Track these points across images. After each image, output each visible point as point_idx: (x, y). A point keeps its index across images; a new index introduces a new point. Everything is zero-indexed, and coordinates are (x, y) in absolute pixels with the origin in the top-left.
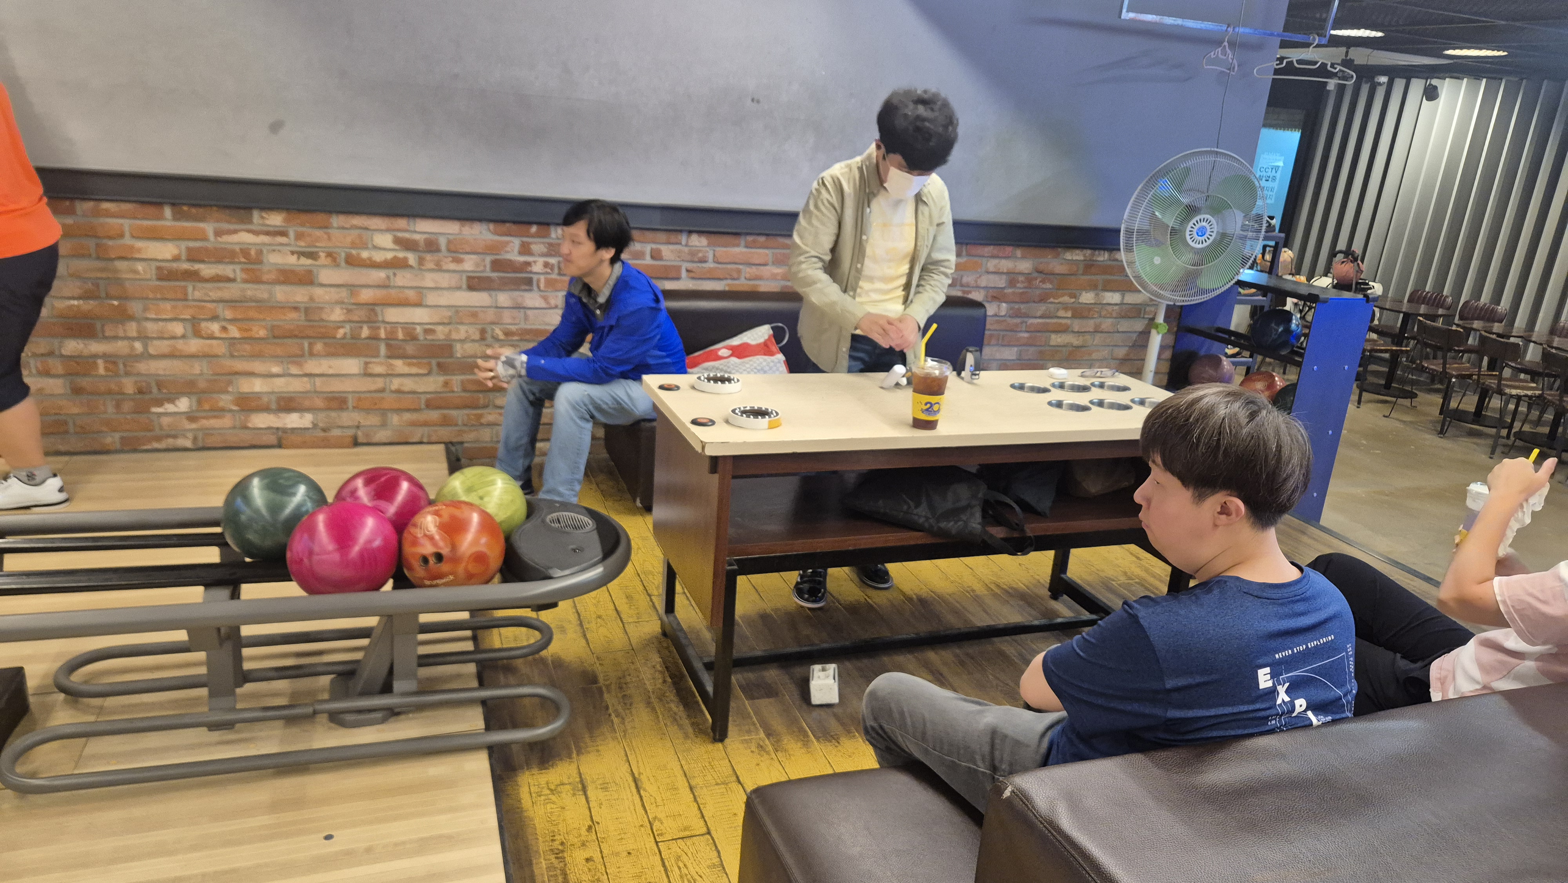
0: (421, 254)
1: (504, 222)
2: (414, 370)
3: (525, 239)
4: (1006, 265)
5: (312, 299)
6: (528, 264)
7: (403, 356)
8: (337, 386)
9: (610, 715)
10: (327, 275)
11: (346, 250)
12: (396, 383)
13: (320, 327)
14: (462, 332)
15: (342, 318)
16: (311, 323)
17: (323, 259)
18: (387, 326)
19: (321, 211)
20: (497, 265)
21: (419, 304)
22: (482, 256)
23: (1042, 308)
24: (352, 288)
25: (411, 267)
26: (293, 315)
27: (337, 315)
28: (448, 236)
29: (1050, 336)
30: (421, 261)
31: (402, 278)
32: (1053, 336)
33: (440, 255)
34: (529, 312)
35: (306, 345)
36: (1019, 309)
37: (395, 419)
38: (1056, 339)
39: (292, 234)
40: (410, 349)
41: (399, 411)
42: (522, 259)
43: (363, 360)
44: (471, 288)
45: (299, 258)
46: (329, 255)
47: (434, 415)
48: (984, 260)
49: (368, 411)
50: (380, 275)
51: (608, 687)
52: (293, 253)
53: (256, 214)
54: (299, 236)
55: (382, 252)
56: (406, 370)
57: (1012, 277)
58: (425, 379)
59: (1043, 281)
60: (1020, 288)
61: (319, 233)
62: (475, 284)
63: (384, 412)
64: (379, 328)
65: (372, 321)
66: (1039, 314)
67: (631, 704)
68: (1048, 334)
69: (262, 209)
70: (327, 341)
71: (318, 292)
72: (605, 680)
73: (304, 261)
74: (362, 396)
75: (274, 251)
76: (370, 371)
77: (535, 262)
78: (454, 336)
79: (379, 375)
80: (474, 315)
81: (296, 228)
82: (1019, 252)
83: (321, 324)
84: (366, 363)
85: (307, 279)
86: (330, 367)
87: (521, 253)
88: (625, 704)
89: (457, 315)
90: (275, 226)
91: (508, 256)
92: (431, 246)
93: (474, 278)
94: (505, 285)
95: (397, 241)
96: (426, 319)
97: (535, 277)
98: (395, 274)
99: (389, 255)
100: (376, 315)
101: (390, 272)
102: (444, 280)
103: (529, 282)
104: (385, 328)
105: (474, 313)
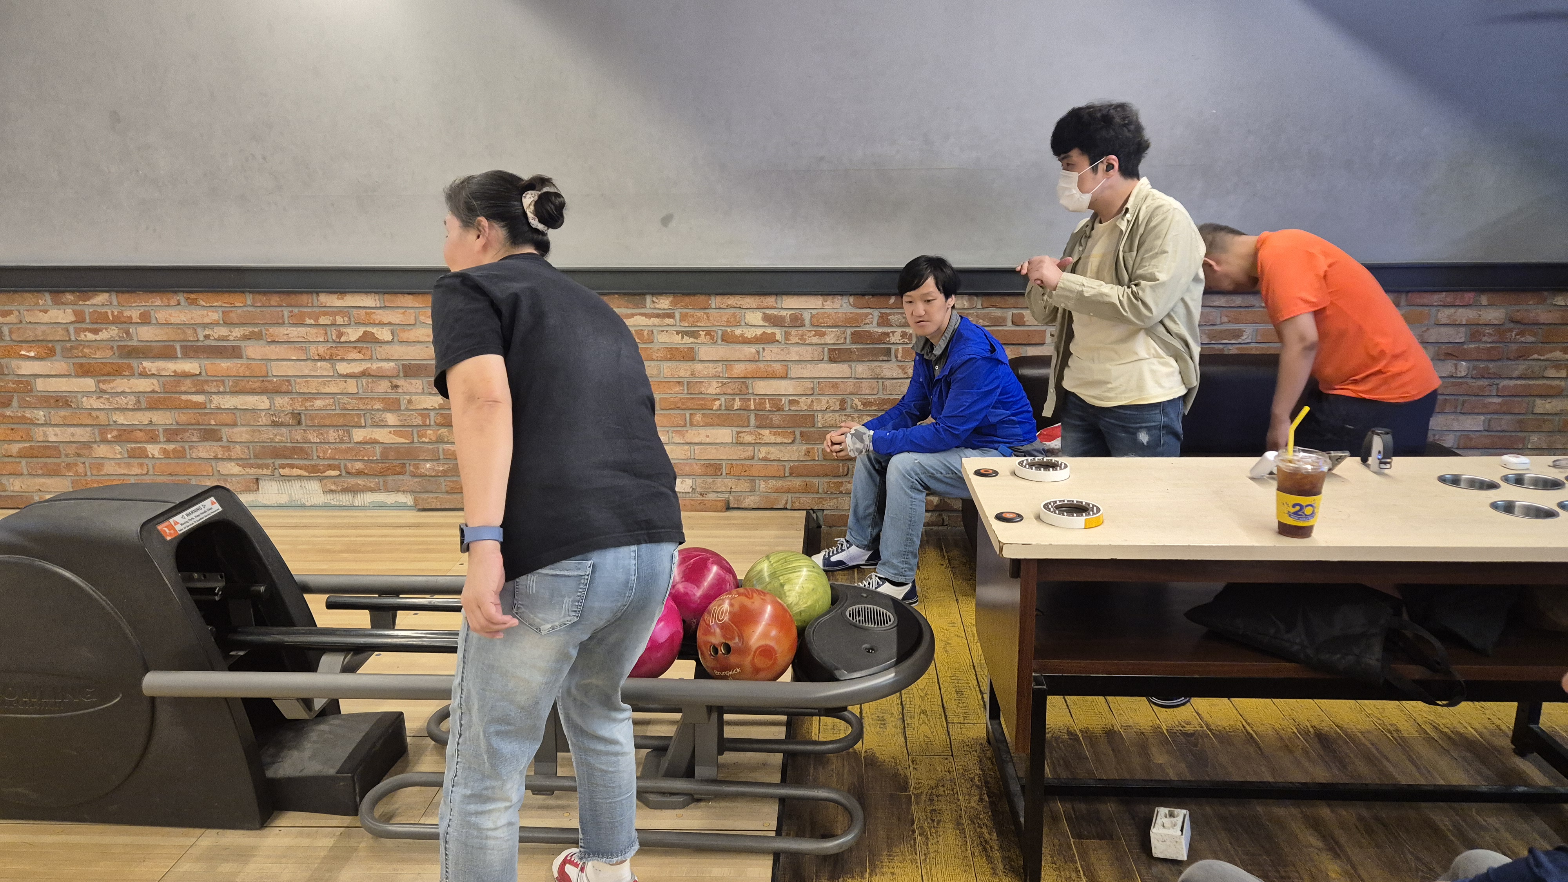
0: (786, 329)
1: (864, 295)
2: (779, 440)
3: (883, 311)
4: (1465, 315)
5: (693, 375)
6: (887, 334)
7: (770, 426)
8: (712, 454)
9: (914, 832)
10: (705, 352)
11: (723, 328)
12: (763, 452)
13: (699, 399)
14: (823, 402)
15: (718, 391)
16: (692, 396)
17: (703, 338)
18: (757, 397)
19: (701, 294)
20: (857, 337)
21: (785, 377)
22: (843, 329)
23: (1521, 367)
24: (727, 363)
25: (778, 341)
26: (677, 389)
27: (713, 388)
28: (812, 311)
29: (1535, 401)
30: (787, 335)
31: (771, 353)
32: (1539, 402)
33: (804, 328)
34: (887, 382)
35: (688, 416)
36: (1487, 368)
37: (762, 485)
38: (1543, 406)
39: (677, 316)
40: (776, 418)
41: (767, 477)
42: (880, 330)
43: (736, 429)
44: (832, 360)
45: (683, 337)
46: (708, 333)
47: (797, 482)
48: (1433, 309)
49: (739, 477)
50: (750, 350)
51: (918, 796)
52: (678, 333)
53: (648, 298)
54: (683, 317)
55: (753, 329)
56: (772, 439)
57: (1475, 330)
58: (789, 447)
59: (1521, 333)
60: (1486, 342)
61: (699, 313)
62: (836, 356)
63: (752, 479)
64: (749, 400)
65: (743, 393)
66: (1516, 374)
67: (939, 822)
68: (1530, 399)
69: (653, 294)
70: (704, 412)
71: (699, 367)
72: (915, 788)
73: (687, 339)
74: (734, 463)
75: (662, 331)
76: (741, 440)
77: (893, 332)
78: (816, 407)
79: (749, 444)
80: (835, 386)
81: (682, 311)
82: (1484, 299)
83: (700, 396)
84: (739, 433)
85: (689, 356)
86: (708, 436)
87: (879, 325)
88: (933, 821)
89: (819, 387)
90: (664, 309)
91: (867, 328)
92: (797, 321)
93: (835, 349)
94: (862, 357)
95: (766, 318)
96: (791, 391)
97: (894, 347)
98: (763, 349)
99: (759, 332)
100: (747, 388)
101: (760, 347)
102: (806, 352)
103: (888, 352)
104: (755, 400)
105: (834, 384)
